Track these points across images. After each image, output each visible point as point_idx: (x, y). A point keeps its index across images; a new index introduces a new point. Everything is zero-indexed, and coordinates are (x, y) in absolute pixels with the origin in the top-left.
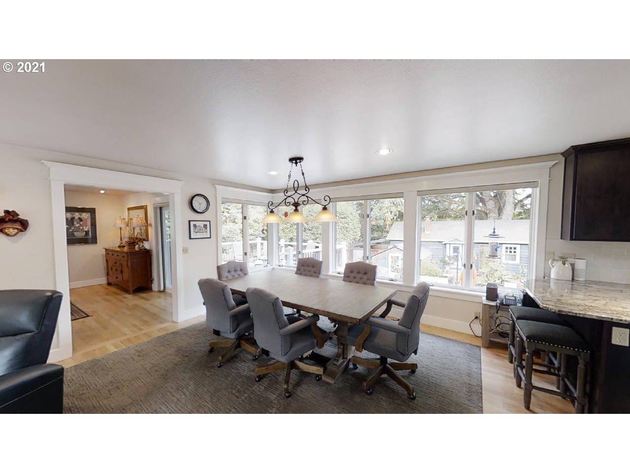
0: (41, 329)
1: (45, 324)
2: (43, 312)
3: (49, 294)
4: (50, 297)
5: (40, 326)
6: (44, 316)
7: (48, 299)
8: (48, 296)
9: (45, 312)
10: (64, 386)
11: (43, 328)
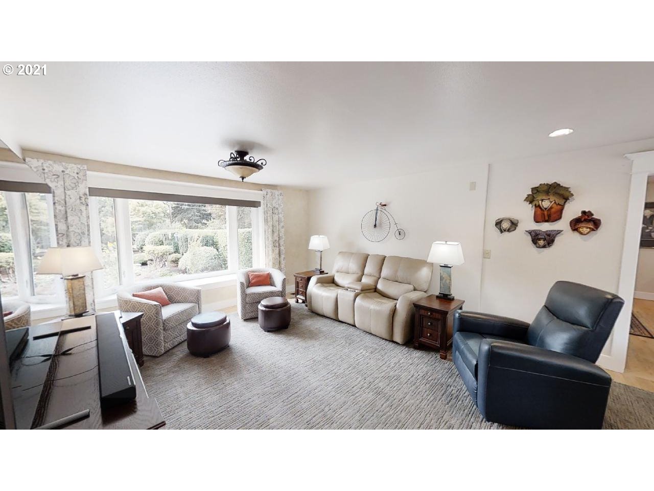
0: (596, 328)
1: (600, 326)
2: (600, 313)
3: (610, 297)
4: (610, 301)
5: (595, 325)
6: (601, 318)
7: (608, 302)
8: (608, 299)
9: (602, 313)
10: (609, 397)
11: (598, 328)
